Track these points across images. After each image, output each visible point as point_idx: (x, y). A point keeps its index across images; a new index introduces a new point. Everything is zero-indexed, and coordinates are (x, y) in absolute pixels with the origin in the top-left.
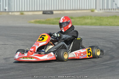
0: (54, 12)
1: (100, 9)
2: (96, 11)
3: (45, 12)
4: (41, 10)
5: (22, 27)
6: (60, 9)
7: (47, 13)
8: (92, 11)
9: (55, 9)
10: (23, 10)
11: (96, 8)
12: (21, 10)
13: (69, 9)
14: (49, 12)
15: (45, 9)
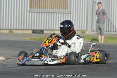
0: (45, 32)
1: (92, 31)
2: (87, 33)
3: (34, 31)
4: (30, 28)
6: (50, 28)
7: (37, 32)
8: (83, 32)
9: (45, 28)
10: (12, 28)
11: (87, 30)
12: (9, 28)
14: (39, 31)
15: (35, 28)
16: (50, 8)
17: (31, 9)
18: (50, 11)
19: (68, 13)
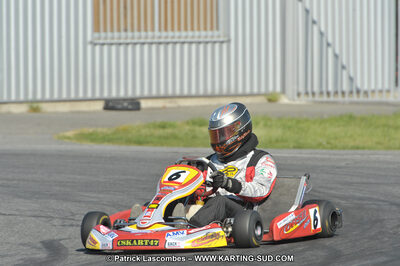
0: (144, 104)
1: (299, 95)
2: (284, 100)
3: (111, 104)
4: (97, 95)
5: (33, 154)
6: (162, 93)
7: (120, 106)
8: (272, 99)
9: (146, 93)
10: (39, 97)
11: (283, 91)
12: (30, 97)
13: (193, 92)
14: (125, 104)
15: (114, 95)
16: (160, 30)
17: (96, 35)
18: (160, 37)
19: (222, 42)
